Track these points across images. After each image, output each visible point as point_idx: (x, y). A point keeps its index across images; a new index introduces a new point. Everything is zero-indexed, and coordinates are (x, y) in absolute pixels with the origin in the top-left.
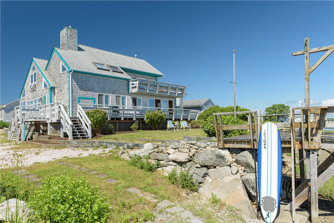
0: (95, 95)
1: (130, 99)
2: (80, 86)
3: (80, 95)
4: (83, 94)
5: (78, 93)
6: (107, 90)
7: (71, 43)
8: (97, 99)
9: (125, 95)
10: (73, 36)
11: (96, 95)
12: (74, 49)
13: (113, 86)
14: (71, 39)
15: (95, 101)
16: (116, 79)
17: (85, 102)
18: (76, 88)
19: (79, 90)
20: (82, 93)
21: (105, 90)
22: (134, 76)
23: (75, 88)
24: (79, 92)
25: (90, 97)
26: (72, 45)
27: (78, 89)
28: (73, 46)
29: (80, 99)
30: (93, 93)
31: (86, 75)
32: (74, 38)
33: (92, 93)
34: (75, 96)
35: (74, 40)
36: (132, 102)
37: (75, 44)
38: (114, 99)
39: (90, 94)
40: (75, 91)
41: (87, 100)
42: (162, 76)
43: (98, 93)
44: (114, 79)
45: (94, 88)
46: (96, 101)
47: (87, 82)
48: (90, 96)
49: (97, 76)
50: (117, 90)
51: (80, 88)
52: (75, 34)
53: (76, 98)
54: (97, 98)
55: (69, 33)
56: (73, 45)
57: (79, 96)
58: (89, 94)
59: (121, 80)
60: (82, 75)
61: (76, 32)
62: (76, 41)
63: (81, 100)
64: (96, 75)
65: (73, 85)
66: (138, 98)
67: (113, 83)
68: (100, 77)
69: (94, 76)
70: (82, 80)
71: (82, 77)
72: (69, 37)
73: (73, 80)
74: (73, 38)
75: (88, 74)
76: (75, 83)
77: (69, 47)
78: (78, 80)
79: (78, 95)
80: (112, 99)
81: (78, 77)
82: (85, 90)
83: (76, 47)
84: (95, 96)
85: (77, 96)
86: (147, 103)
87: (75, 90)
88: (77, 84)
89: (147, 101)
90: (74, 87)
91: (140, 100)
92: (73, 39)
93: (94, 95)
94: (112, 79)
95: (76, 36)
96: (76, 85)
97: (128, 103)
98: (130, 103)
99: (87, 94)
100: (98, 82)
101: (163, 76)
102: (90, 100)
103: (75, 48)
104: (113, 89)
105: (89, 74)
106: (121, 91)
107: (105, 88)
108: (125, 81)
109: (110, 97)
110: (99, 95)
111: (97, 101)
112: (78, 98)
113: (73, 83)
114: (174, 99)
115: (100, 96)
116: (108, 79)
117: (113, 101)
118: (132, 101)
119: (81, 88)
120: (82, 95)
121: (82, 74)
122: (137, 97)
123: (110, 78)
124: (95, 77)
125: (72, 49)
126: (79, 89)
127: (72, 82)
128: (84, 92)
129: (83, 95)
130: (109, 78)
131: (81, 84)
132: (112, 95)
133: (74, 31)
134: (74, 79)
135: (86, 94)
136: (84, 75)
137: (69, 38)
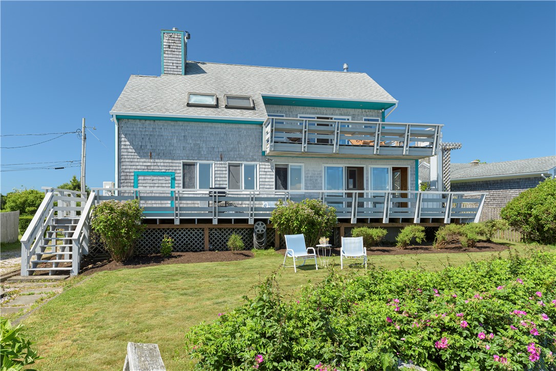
0: (174, 165)
1: (270, 170)
2: (139, 147)
3: (139, 167)
4: (145, 164)
5: (132, 164)
6: (204, 151)
7: (170, 61)
8: (179, 175)
9: (255, 160)
10: (174, 47)
11: (177, 165)
12: (176, 73)
13: (221, 141)
14: (169, 52)
15: (174, 179)
16: (231, 126)
17: (149, 181)
18: (130, 154)
19: (135, 157)
20: (142, 163)
21: (199, 152)
22: (316, 114)
23: (126, 154)
24: (136, 160)
25: (163, 171)
26: (171, 64)
27: (133, 154)
28: (175, 67)
29: (138, 176)
30: (170, 161)
31: (152, 122)
32: (176, 50)
33: (167, 161)
34: (128, 171)
35: (177, 53)
36: (274, 177)
37: (179, 62)
38: (224, 172)
39: (161, 164)
40: (127, 160)
41: (155, 178)
42: (392, 105)
43: (181, 161)
44: (223, 125)
45: (173, 150)
46: (177, 178)
47: (156, 137)
48: (163, 168)
49: (181, 123)
50: (231, 151)
51: (139, 154)
52: (179, 42)
53: (128, 174)
54: (178, 171)
55: (167, 41)
56: (175, 64)
57: (136, 171)
58: (159, 164)
59: (243, 126)
60: (143, 124)
61: (180, 37)
62: (180, 57)
63: (140, 178)
64: (177, 121)
65: (122, 147)
66: (292, 165)
67: (223, 135)
68: (186, 123)
69: (173, 123)
70: (144, 135)
71: (142, 128)
72: (166, 49)
73: (123, 136)
74: (173, 50)
75: (157, 120)
76: (128, 143)
77: (166, 69)
78: (135, 135)
79: (134, 167)
80: (219, 172)
81: (135, 129)
82: (151, 157)
83: (180, 68)
84: (175, 168)
85: (131, 170)
86: (321, 177)
87: (126, 157)
88: (132, 144)
89: (321, 171)
90: (125, 150)
91: (298, 171)
92: (174, 53)
93: (171, 164)
94: (219, 125)
95: (180, 45)
96: (128, 147)
97: (261, 180)
98: (267, 180)
99: (155, 164)
100: (183, 134)
101: (395, 104)
102: (161, 178)
103: (179, 70)
104: (221, 150)
105: (160, 120)
106: (243, 153)
107: (199, 148)
108: (254, 127)
109: (213, 169)
110: (185, 165)
111: (179, 177)
112: (133, 174)
113: (123, 143)
114: (412, 161)
115: (188, 167)
116: (207, 127)
117: (221, 176)
118: (274, 173)
119: (141, 151)
120: (143, 167)
121: (144, 121)
122: (290, 164)
123: (214, 124)
124: (174, 126)
125: (172, 72)
126: (136, 154)
127: (119, 142)
128: (147, 160)
129: (146, 168)
130: (210, 125)
131: (142, 142)
132: (219, 162)
133: (176, 36)
134: (126, 135)
135: (153, 164)
136: (148, 122)
137: (166, 52)
